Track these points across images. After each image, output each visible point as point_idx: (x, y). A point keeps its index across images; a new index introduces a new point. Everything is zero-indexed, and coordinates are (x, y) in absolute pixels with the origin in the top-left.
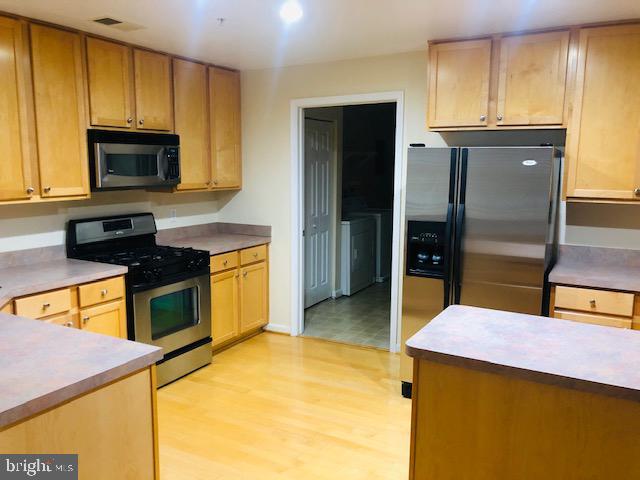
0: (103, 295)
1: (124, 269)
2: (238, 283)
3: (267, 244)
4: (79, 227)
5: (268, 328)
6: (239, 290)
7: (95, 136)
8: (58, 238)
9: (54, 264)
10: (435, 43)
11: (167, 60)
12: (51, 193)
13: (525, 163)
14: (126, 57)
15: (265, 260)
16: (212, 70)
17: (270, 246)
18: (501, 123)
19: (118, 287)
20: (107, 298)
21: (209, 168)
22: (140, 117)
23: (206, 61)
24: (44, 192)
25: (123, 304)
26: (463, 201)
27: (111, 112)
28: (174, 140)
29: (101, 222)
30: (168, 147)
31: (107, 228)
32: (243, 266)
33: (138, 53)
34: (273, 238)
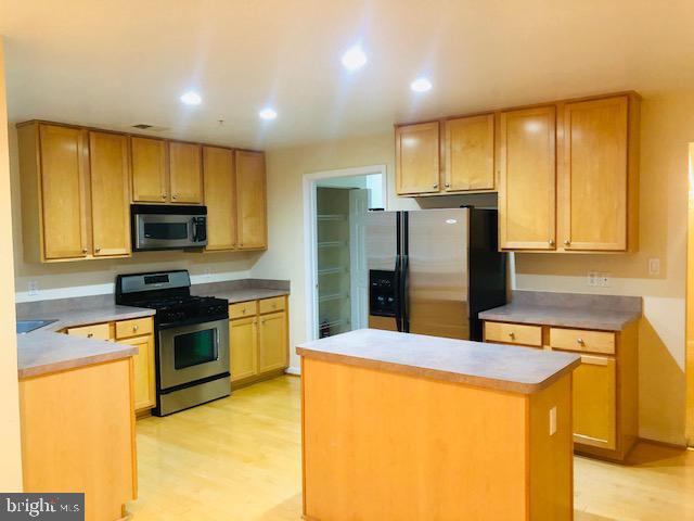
0: (135, 330)
1: (153, 312)
2: (258, 329)
3: (287, 296)
4: (124, 280)
5: (289, 371)
6: (258, 335)
7: (136, 209)
8: (109, 288)
9: (105, 308)
10: (399, 126)
11: (197, 149)
12: (101, 253)
13: (448, 221)
14: (162, 149)
15: (285, 310)
16: (238, 153)
17: (290, 298)
18: (448, 189)
19: (147, 325)
20: (138, 333)
21: (236, 232)
22: (173, 193)
23: (233, 146)
24: (94, 252)
25: (151, 339)
26: (407, 253)
27: (149, 191)
28: (203, 210)
29: (143, 277)
30: (196, 216)
31: (148, 281)
32: (262, 315)
33: (172, 145)
34: (292, 291)
